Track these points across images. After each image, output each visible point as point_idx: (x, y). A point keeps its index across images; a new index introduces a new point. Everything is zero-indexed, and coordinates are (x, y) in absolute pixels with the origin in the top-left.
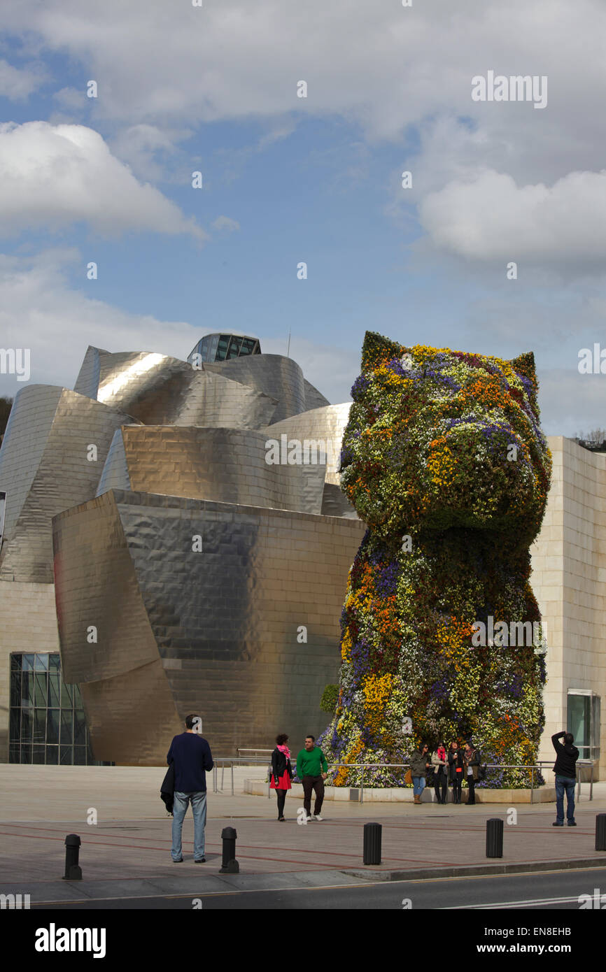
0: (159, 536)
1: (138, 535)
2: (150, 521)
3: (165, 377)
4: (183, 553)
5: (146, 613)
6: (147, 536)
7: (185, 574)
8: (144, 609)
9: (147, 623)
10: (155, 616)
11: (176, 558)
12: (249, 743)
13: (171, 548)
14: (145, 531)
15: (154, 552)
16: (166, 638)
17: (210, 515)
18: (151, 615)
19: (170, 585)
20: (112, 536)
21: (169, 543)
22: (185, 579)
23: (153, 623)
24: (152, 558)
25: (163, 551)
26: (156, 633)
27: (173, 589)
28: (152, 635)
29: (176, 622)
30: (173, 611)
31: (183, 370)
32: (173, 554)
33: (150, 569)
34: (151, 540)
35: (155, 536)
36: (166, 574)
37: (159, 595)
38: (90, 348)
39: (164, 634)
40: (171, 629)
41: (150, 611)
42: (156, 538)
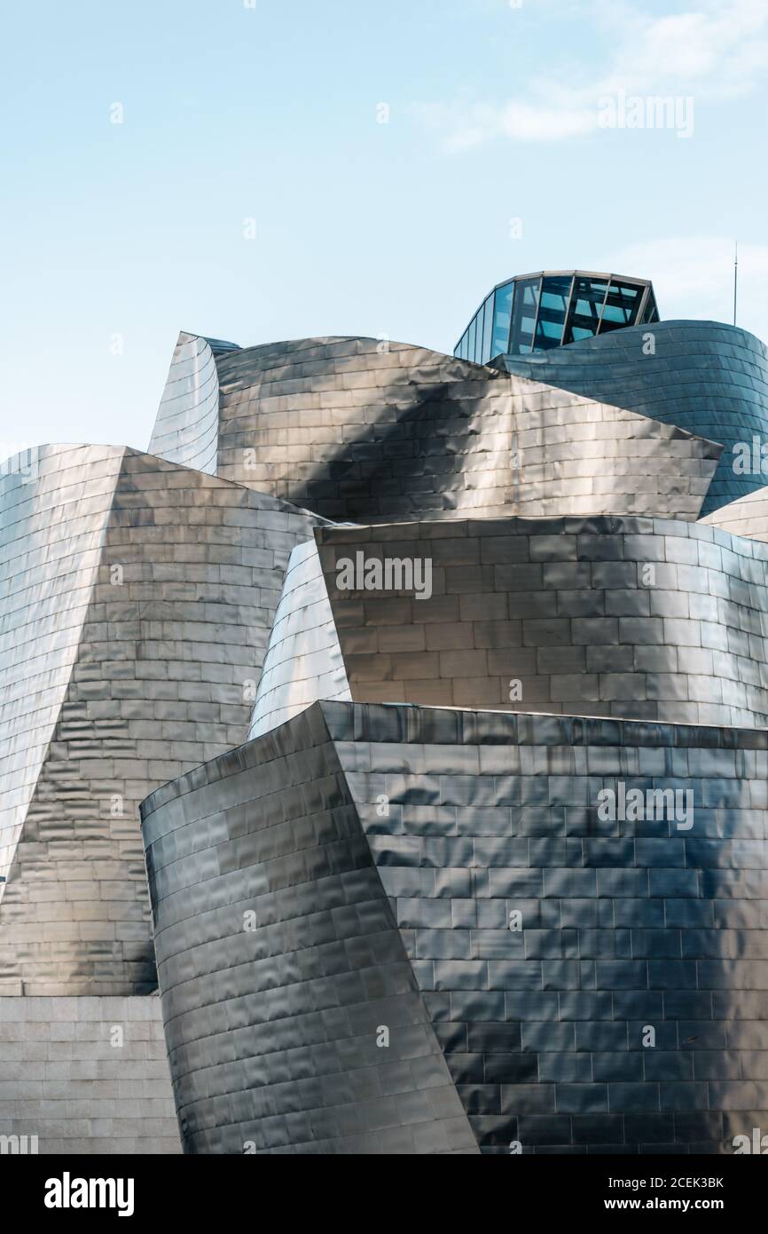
0: (462, 828)
1: (402, 829)
2: (430, 785)
3: (403, 405)
4: (532, 871)
5: (440, 1051)
6: (427, 831)
7: (543, 932)
8: (433, 1038)
9: (444, 1080)
10: (465, 1059)
11: (516, 887)
13: (498, 862)
14: (423, 814)
15: (452, 876)
16: (501, 1120)
17: (604, 757)
18: (455, 1057)
19: (503, 968)
20: (327, 835)
21: (493, 845)
22: (545, 945)
23: (463, 1079)
24: (445, 890)
25: (475, 867)
26: (473, 1106)
27: (512, 976)
28: (460, 1109)
29: (524, 1070)
30: (515, 1040)
31: (450, 379)
32: (506, 877)
33: (442, 923)
34: (441, 840)
35: (449, 827)
36: (486, 940)
37: (471, 997)
38: (184, 338)
39: (493, 1109)
40: (511, 1095)
41: (450, 1045)
42: (454, 832)
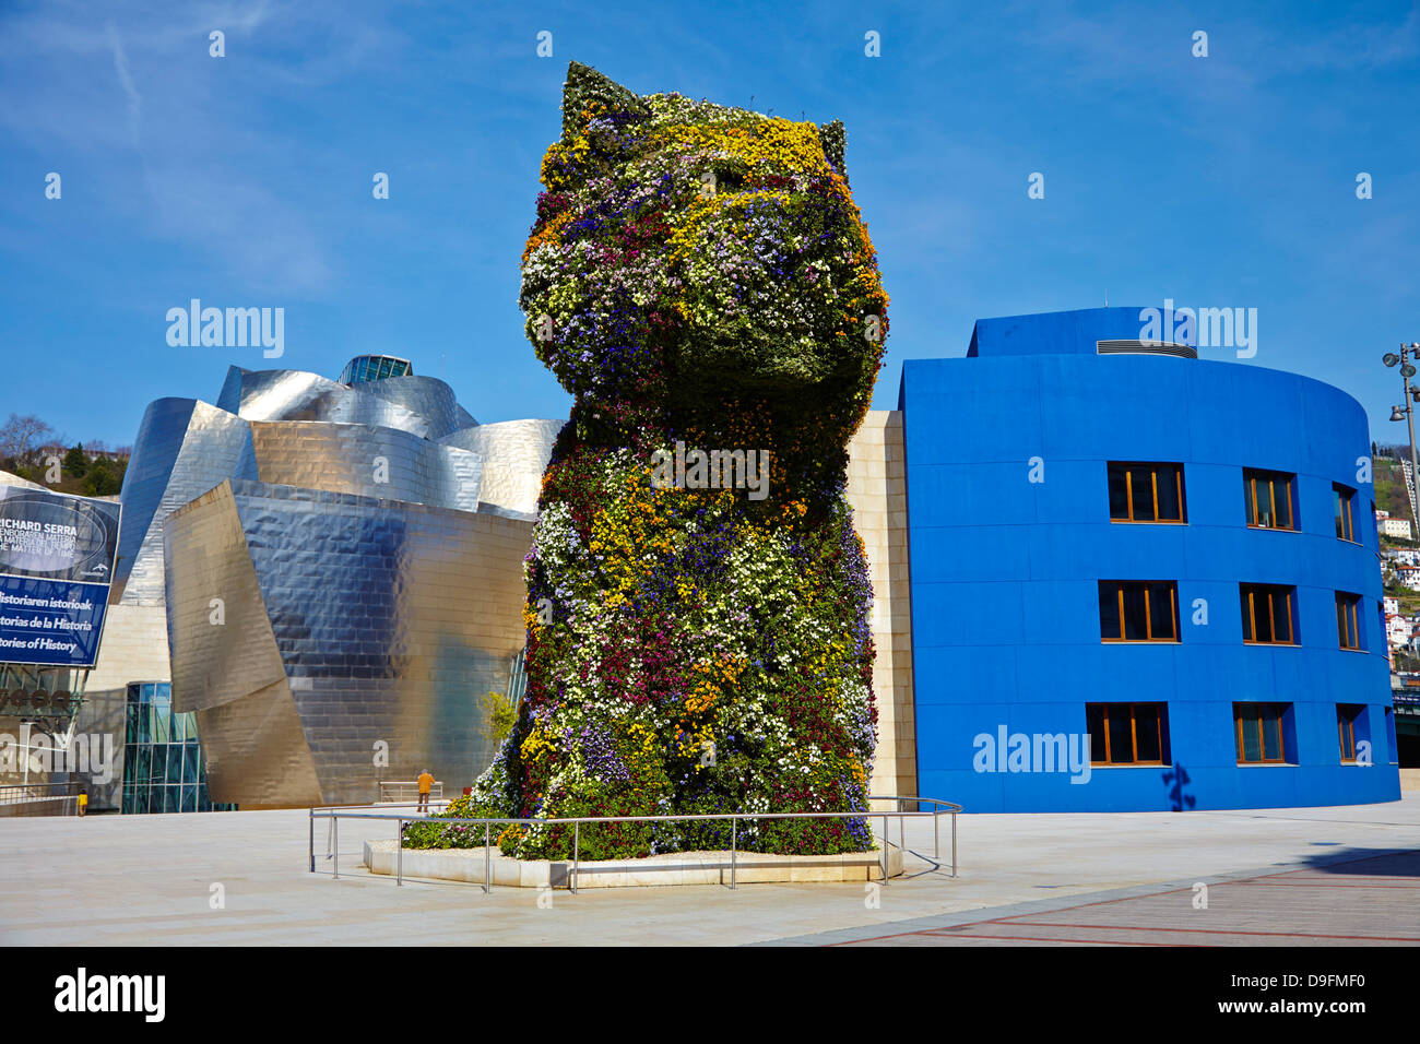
0: (287, 534)
1: (259, 533)
2: (274, 516)
3: (313, 397)
4: (316, 552)
5: (269, 624)
6: (270, 533)
7: (317, 578)
8: (267, 619)
9: (270, 636)
10: (281, 627)
11: (307, 559)
12: (393, 774)
13: (300, 548)
14: (267, 527)
15: (279, 553)
16: (295, 653)
17: (349, 509)
18: (276, 626)
19: (300, 591)
20: (229, 535)
21: (300, 541)
22: (318, 583)
23: (278, 635)
24: (277, 559)
25: (290, 550)
26: (282, 647)
27: (302, 596)
28: (276, 649)
29: (306, 634)
30: (302, 621)
31: (331, 389)
32: (304, 554)
33: (275, 572)
34: (277, 538)
35: (281, 533)
36: (293, 578)
37: (286, 602)
38: (233, 368)
39: (291, 648)
40: (299, 642)
41: (275, 621)
42: (283, 535)
